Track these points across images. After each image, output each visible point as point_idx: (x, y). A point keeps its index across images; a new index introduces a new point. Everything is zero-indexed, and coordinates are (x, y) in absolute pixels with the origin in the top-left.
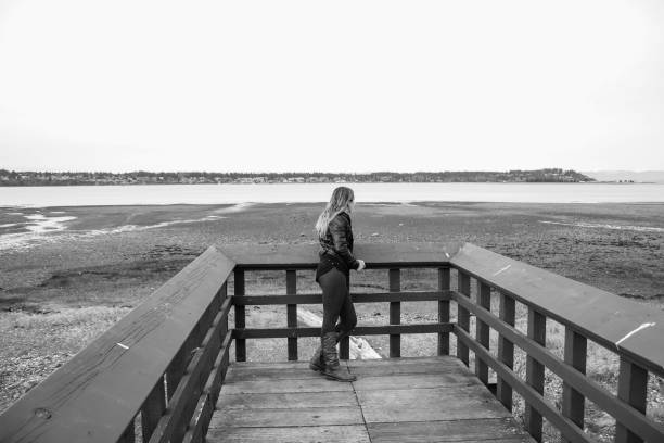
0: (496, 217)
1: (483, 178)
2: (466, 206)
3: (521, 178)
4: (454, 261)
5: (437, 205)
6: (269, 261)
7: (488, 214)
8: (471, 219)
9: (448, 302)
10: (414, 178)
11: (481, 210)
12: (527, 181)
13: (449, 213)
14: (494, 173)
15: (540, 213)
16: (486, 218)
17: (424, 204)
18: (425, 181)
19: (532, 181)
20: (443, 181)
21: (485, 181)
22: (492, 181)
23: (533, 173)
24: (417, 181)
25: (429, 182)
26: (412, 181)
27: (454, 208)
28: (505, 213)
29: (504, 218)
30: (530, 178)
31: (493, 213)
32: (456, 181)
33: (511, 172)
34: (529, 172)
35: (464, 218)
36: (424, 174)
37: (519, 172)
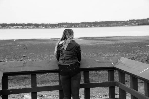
0: (123, 44)
1: (115, 24)
2: (107, 39)
3: (135, 23)
4: (117, 66)
5: (92, 39)
6: (22, 70)
7: (119, 42)
8: (110, 45)
9: (114, 87)
10: (80, 25)
11: (115, 40)
12: (138, 25)
13: (99, 43)
14: (121, 22)
15: (147, 41)
16: (118, 44)
17: (85, 38)
18: (85, 27)
19: (141, 25)
20: (95, 26)
21: (116, 26)
22: (120, 26)
23: (142, 20)
24: (81, 27)
25: (88, 27)
26: (79, 27)
27: (102, 40)
28: (127, 42)
29: (127, 44)
30: (140, 23)
31: (122, 42)
32: (101, 26)
33: (130, 21)
34: (139, 20)
35: (107, 45)
36: (85, 23)
37: (134, 20)
